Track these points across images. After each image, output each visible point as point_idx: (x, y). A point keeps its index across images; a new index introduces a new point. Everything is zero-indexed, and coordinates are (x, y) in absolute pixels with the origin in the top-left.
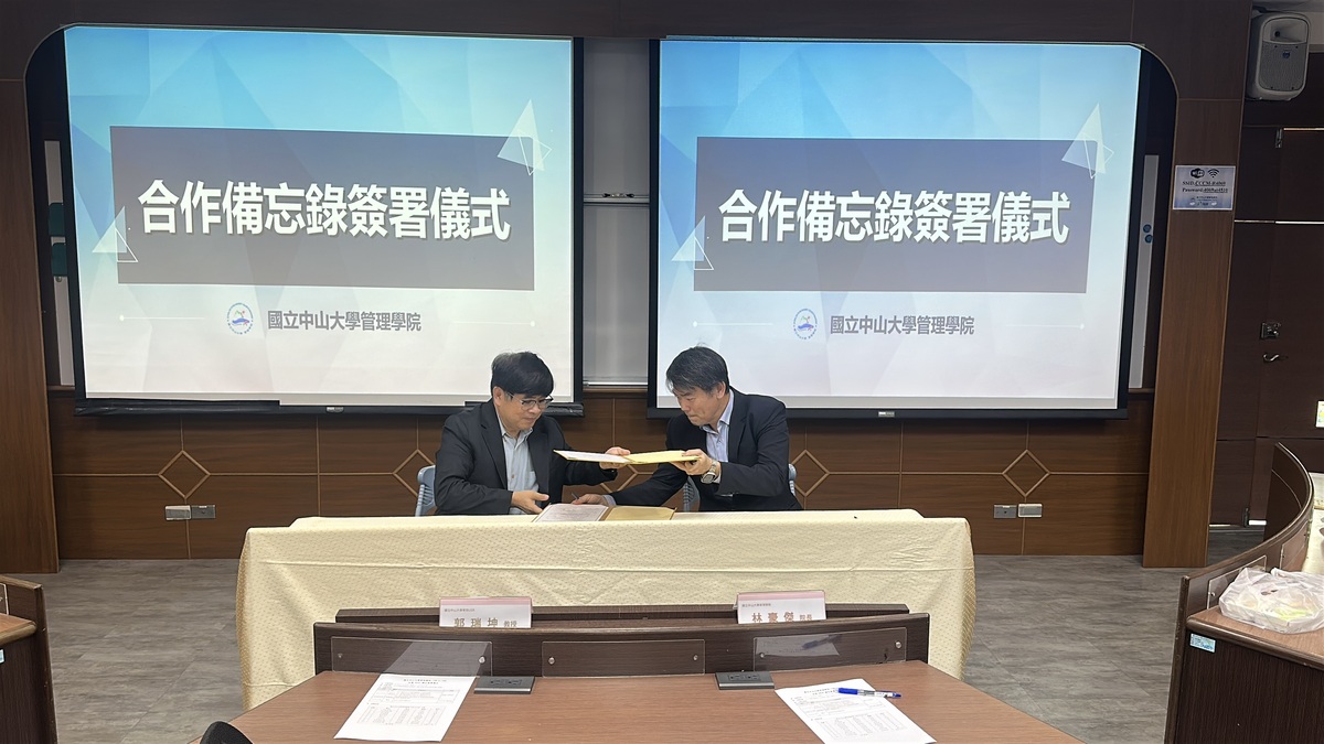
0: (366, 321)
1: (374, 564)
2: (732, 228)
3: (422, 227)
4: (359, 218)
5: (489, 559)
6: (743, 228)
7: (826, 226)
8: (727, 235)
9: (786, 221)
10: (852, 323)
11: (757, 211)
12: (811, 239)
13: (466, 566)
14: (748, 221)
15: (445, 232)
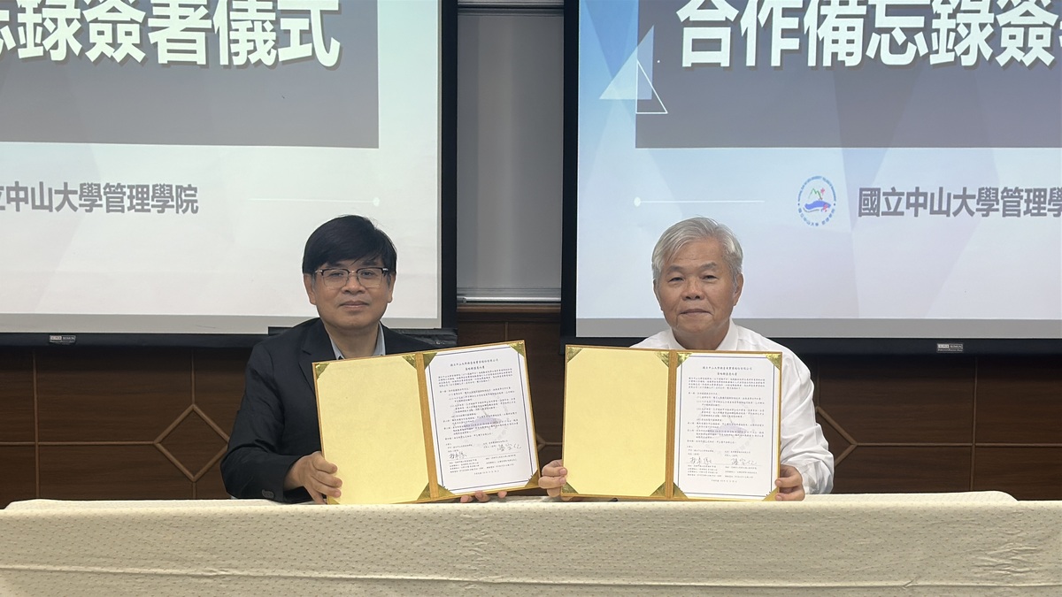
0: (113, 197)
1: (137, 570)
2: (699, 45)
3: (200, 46)
4: (101, 33)
5: (322, 563)
6: (714, 45)
7: (850, 42)
8: (690, 58)
9: (786, 33)
10: (893, 200)
11: (739, 17)
12: (827, 62)
13: (285, 573)
14: (724, 34)
15: (237, 54)
